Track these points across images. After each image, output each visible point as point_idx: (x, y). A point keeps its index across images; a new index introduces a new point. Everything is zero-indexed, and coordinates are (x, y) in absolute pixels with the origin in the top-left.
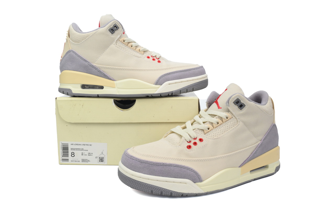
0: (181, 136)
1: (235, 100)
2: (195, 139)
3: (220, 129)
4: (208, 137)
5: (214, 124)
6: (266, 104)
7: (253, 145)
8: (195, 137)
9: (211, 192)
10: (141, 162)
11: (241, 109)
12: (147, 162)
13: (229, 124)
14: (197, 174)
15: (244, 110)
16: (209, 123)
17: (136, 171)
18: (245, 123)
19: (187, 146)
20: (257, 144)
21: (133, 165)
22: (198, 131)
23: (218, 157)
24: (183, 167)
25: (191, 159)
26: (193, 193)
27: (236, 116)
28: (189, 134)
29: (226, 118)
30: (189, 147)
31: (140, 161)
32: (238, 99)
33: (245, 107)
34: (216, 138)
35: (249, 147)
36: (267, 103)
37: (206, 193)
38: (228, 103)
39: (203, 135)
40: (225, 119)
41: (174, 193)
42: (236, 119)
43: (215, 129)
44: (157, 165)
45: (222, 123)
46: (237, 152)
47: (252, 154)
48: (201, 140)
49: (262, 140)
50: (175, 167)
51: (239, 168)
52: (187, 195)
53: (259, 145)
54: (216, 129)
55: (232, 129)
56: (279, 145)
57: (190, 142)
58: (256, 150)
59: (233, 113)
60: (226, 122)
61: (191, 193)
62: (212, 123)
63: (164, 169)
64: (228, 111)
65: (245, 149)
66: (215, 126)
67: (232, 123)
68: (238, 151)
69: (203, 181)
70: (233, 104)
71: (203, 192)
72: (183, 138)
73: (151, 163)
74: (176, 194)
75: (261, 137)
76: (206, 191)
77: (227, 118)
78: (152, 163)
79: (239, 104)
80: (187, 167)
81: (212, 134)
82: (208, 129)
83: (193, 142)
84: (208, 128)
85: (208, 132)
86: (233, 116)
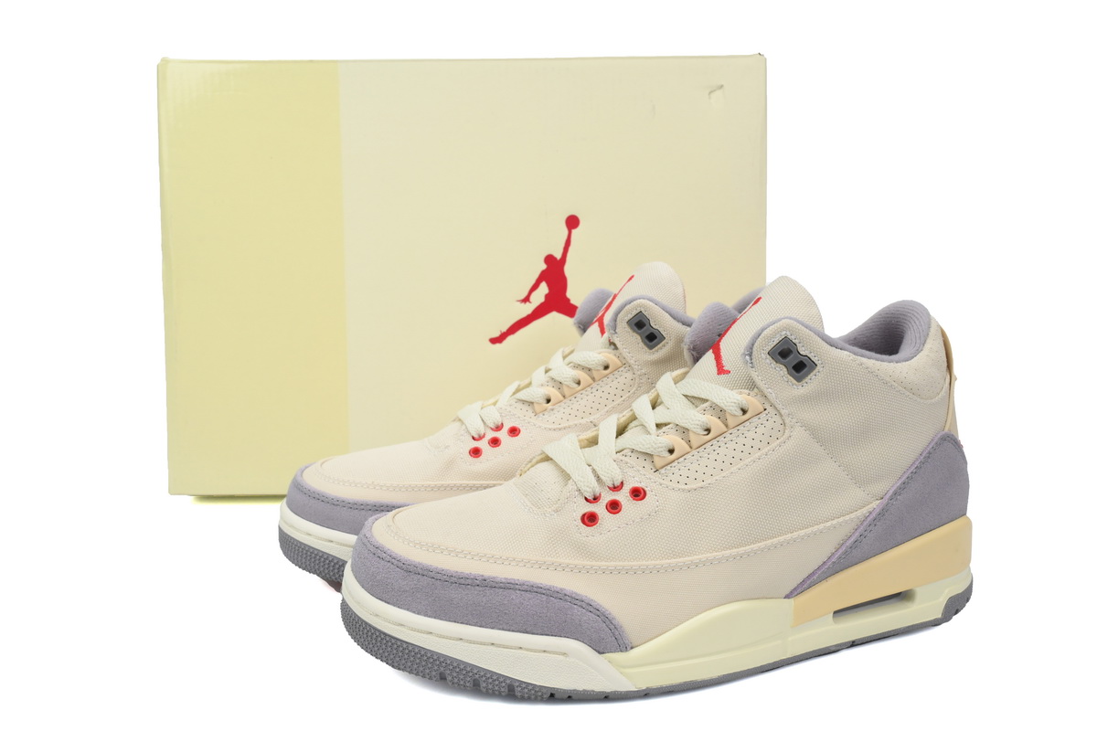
0: (566, 477)
1: (775, 343)
2: (616, 488)
3: (716, 452)
4: (666, 482)
5: (691, 435)
6: (913, 357)
7: (847, 517)
8: (617, 483)
9: (662, 688)
10: (406, 571)
11: (799, 380)
12: (425, 573)
13: (751, 434)
14: (608, 622)
15: (813, 382)
16: (674, 430)
17: (388, 603)
18: (814, 432)
19: (584, 515)
20: (865, 511)
21: (378, 578)
22: (632, 460)
23: (695, 558)
24: (555, 595)
25: (594, 563)
26: (593, 691)
27: (779, 407)
28: (594, 471)
29: (741, 413)
30: (590, 519)
31: (404, 566)
32: (786, 340)
33: (816, 370)
34: (694, 487)
35: (829, 524)
36: (918, 351)
37: (643, 690)
38: (750, 355)
39: (649, 473)
40: (735, 416)
41: (519, 689)
42: (781, 415)
43: (695, 452)
44: (460, 584)
45: (724, 429)
46: (775, 540)
47: (841, 551)
48: (638, 494)
49: (888, 496)
50: (528, 595)
51: (786, 600)
52: (569, 697)
53: (871, 517)
54: (700, 454)
55: (759, 454)
56: (969, 514)
57: (596, 499)
58: (857, 534)
59: (767, 391)
60: (741, 427)
61: (584, 691)
62: (684, 431)
63: (484, 599)
64: (752, 386)
65: (809, 530)
66: (695, 441)
67: (761, 430)
68: (781, 539)
69: (632, 648)
70: (769, 360)
71: (633, 689)
72: (571, 486)
73: (439, 576)
74: (526, 690)
75: (887, 485)
76: (643, 686)
77: (744, 412)
78: (445, 577)
79: (792, 360)
80: (573, 593)
81: (681, 472)
82: (671, 451)
83: (606, 502)
84: (671, 448)
85: (667, 465)
86: (767, 406)
